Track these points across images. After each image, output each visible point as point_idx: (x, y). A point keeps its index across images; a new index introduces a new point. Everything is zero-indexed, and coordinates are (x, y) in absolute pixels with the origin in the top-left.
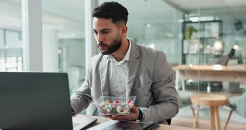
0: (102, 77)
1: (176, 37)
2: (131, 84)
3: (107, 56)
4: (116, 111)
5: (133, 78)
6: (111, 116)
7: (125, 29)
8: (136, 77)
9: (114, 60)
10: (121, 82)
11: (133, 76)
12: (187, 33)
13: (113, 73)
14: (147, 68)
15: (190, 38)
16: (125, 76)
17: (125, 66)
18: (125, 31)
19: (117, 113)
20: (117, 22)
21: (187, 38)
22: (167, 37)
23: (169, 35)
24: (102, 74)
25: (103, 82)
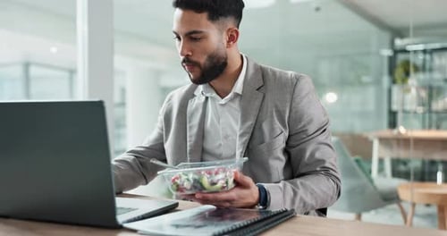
0: (191, 127)
1: (378, 82)
2: (246, 138)
3: (201, 87)
4: (201, 184)
5: (249, 127)
6: (193, 195)
7: (235, 35)
8: (256, 124)
9: (214, 95)
10: (226, 137)
11: (250, 123)
12: (399, 72)
13: (212, 120)
14: (276, 107)
15: (404, 81)
16: (233, 124)
17: (236, 105)
18: (233, 38)
19: (205, 189)
20: (218, 18)
21: (399, 81)
22: (361, 84)
23: (365, 79)
24: (190, 122)
25: (191, 136)
